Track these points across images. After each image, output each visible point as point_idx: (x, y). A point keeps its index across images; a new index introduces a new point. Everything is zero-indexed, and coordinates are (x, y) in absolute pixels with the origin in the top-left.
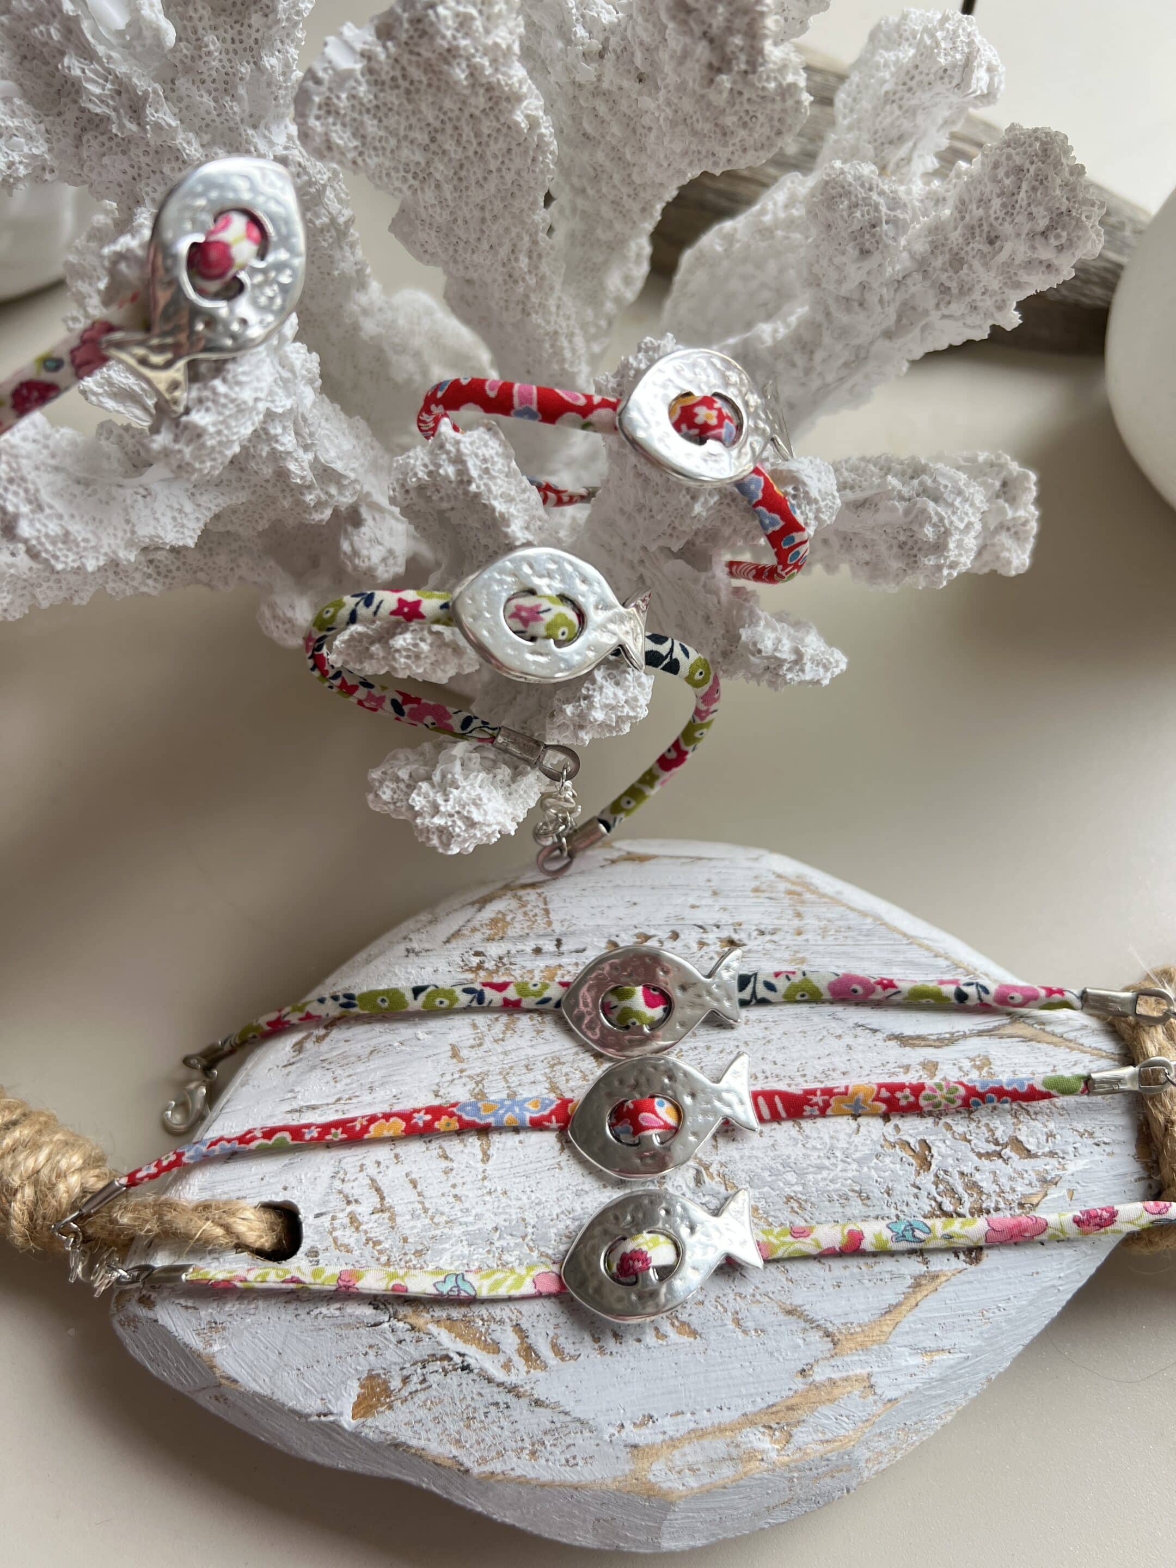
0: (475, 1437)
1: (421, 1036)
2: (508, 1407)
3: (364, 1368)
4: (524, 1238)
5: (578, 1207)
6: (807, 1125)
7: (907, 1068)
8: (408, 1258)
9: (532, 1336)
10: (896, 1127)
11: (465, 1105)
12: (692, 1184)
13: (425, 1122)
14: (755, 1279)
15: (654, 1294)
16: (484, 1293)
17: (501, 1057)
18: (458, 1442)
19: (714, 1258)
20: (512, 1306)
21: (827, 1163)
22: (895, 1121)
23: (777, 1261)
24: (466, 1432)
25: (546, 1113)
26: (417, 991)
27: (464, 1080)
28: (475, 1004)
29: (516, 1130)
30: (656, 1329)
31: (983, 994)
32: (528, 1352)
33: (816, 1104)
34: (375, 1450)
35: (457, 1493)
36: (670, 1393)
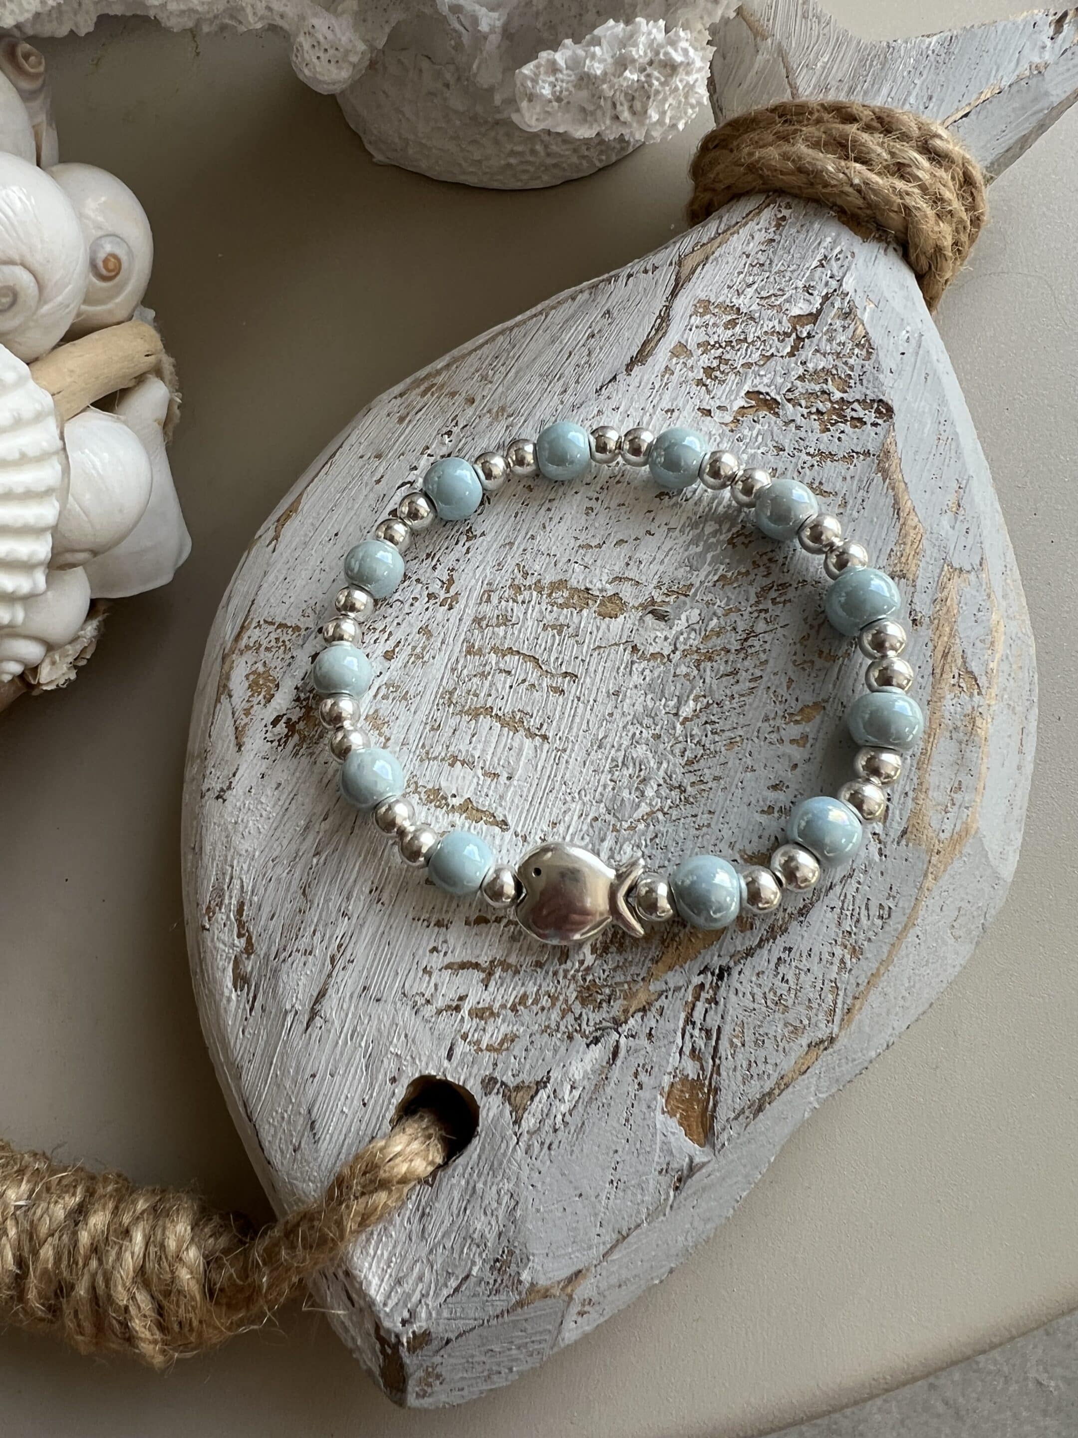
0: (801, 1008)
3: (654, 1098)
7: (668, 370)
24: (791, 1016)
34: (750, 1141)
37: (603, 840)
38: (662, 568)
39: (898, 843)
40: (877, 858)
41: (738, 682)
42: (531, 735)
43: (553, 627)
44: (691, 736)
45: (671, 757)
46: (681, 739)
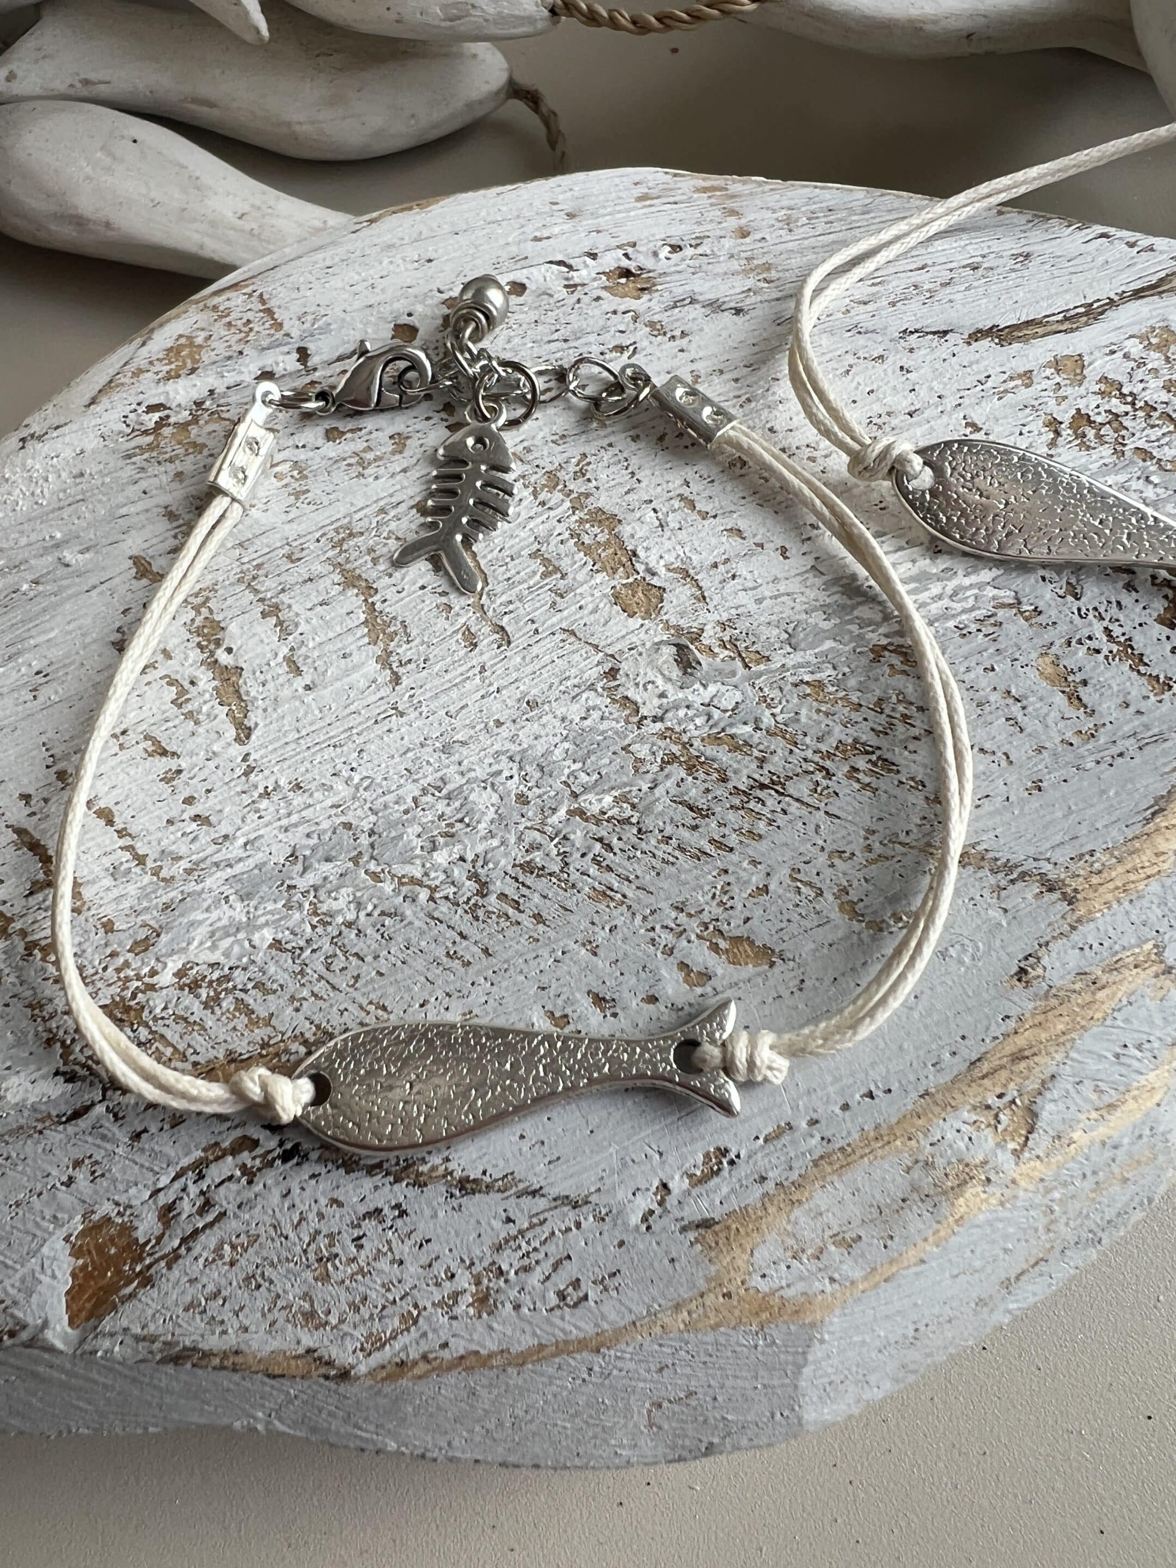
3: (72, 1212)
24: (322, 1291)
30: (683, 965)
34: (134, 1381)
35: (335, 1425)
37: (328, 860)
38: (752, 607)
39: (684, 1229)
40: (635, 1219)
41: (695, 828)
42: (384, 660)
43: (546, 562)
44: (565, 838)
45: (513, 839)
46: (549, 830)
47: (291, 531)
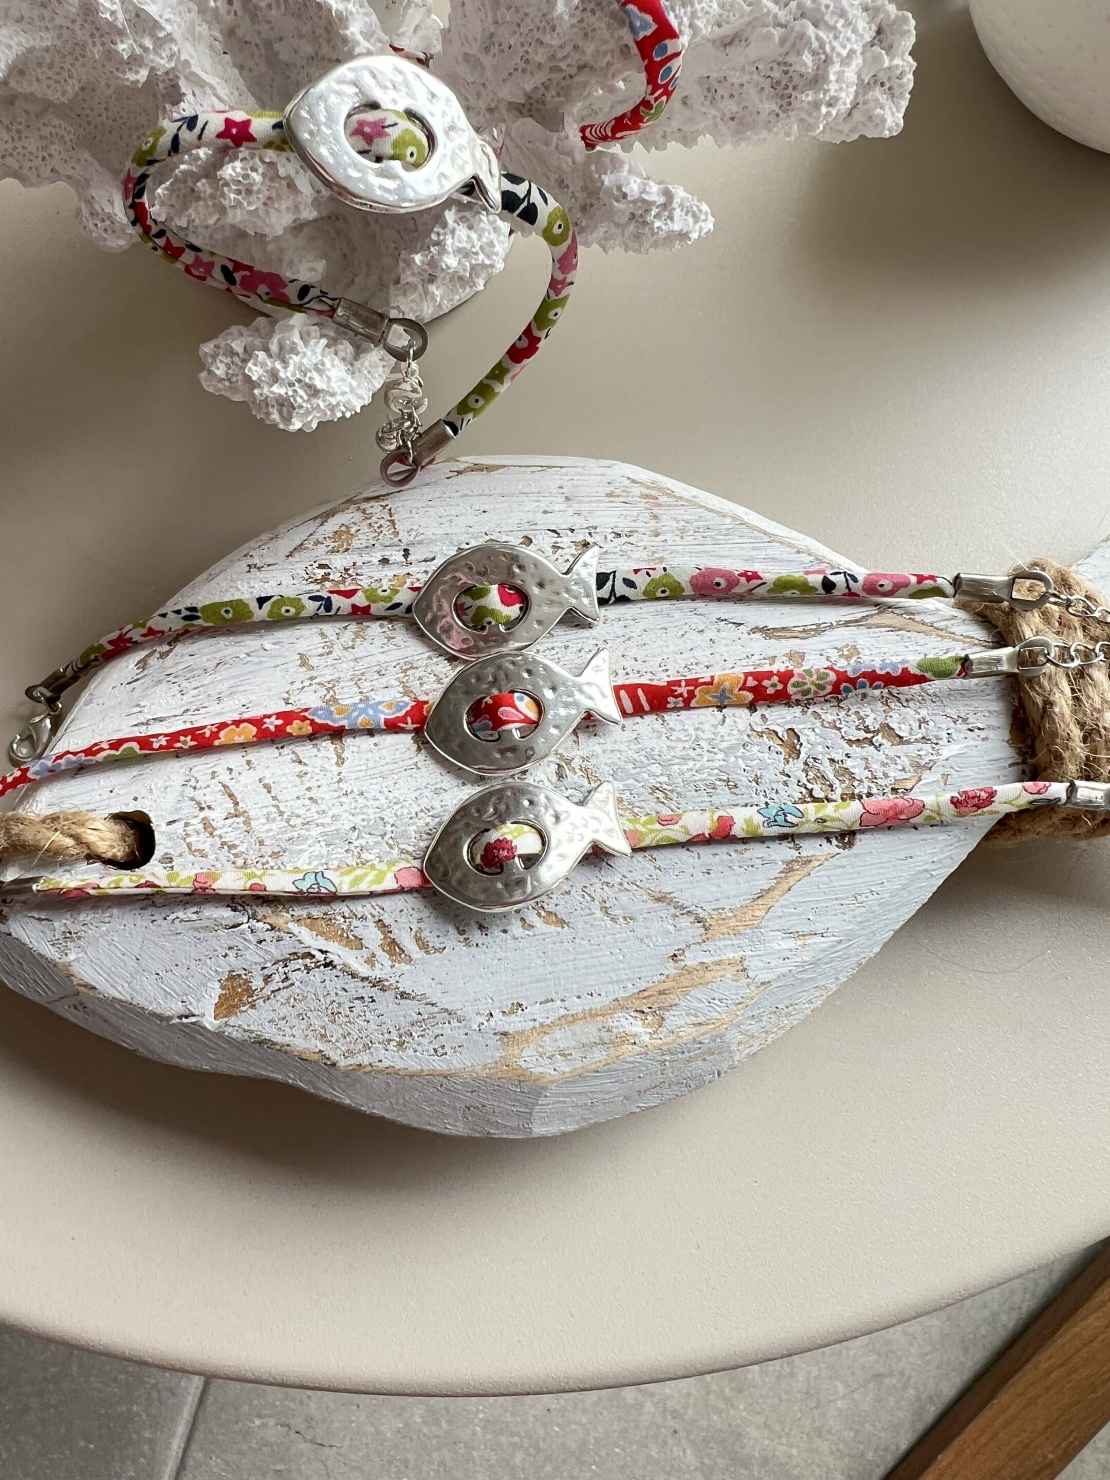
0: (340, 1031)
1: (268, 646)
2: (373, 1001)
3: (224, 969)
4: (383, 836)
5: (437, 804)
6: (670, 717)
7: (773, 659)
8: (264, 860)
9: (395, 931)
10: (763, 716)
11: (317, 709)
12: (554, 778)
13: (276, 726)
14: (621, 865)
15: (521, 882)
16: (345, 889)
17: (352, 664)
18: (323, 1036)
19: (580, 848)
20: (373, 902)
21: (692, 754)
22: (761, 711)
23: (643, 849)
24: (331, 1027)
25: (401, 714)
26: (261, 601)
27: (314, 687)
28: (322, 611)
29: (371, 732)
30: (523, 919)
31: (851, 582)
32: (393, 947)
33: (681, 695)
34: (239, 1049)
35: (324, 1087)
36: (538, 981)
39: (495, 1034)
40: (475, 1025)
47: (382, 658)
